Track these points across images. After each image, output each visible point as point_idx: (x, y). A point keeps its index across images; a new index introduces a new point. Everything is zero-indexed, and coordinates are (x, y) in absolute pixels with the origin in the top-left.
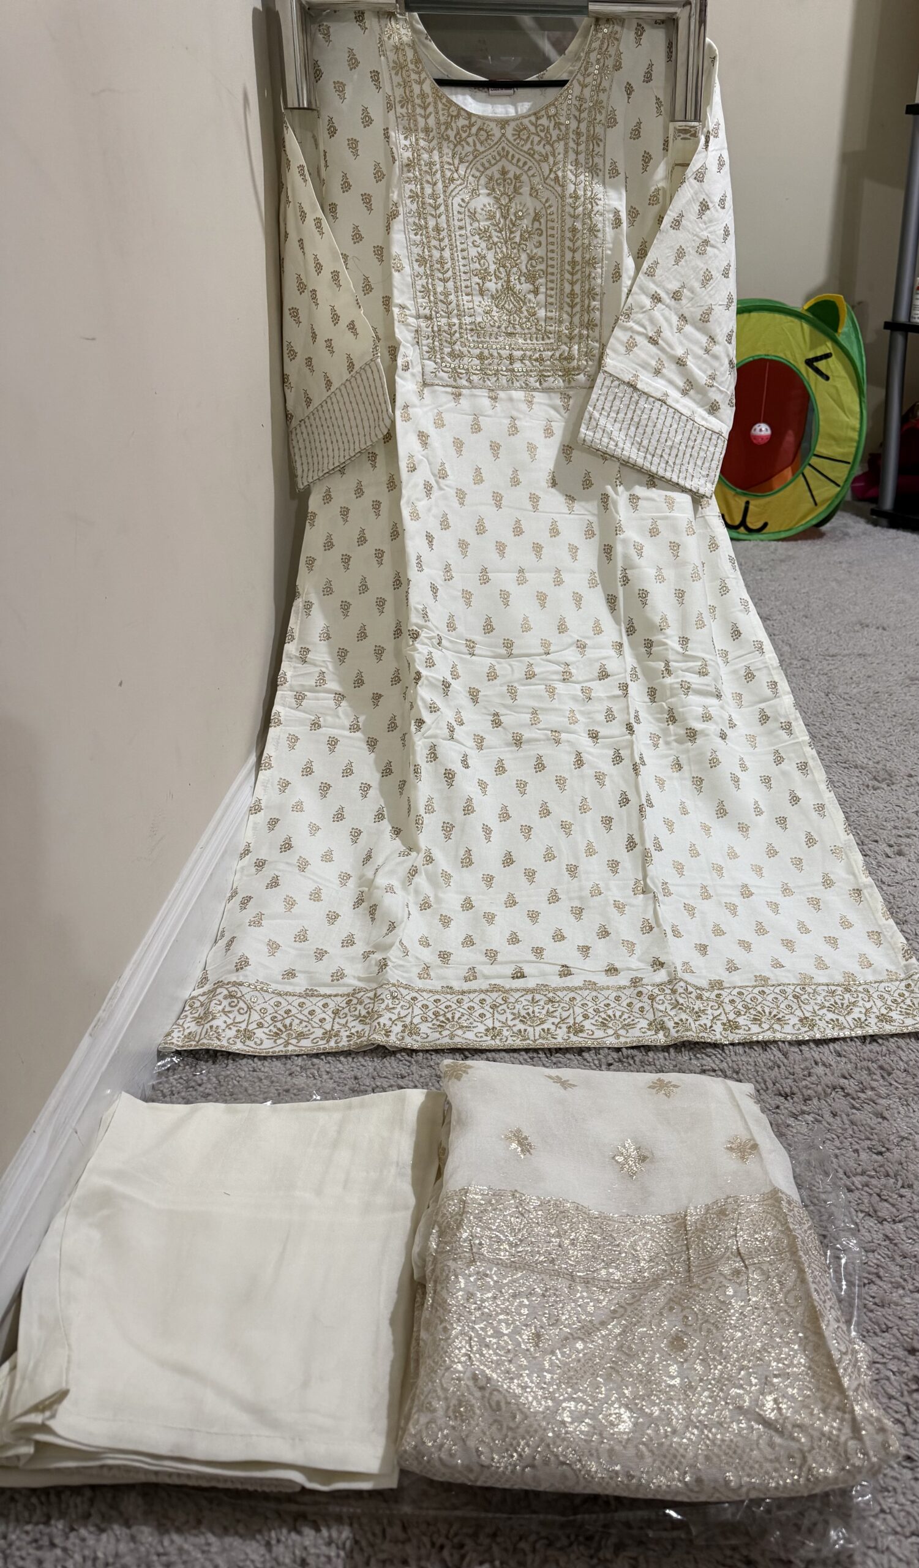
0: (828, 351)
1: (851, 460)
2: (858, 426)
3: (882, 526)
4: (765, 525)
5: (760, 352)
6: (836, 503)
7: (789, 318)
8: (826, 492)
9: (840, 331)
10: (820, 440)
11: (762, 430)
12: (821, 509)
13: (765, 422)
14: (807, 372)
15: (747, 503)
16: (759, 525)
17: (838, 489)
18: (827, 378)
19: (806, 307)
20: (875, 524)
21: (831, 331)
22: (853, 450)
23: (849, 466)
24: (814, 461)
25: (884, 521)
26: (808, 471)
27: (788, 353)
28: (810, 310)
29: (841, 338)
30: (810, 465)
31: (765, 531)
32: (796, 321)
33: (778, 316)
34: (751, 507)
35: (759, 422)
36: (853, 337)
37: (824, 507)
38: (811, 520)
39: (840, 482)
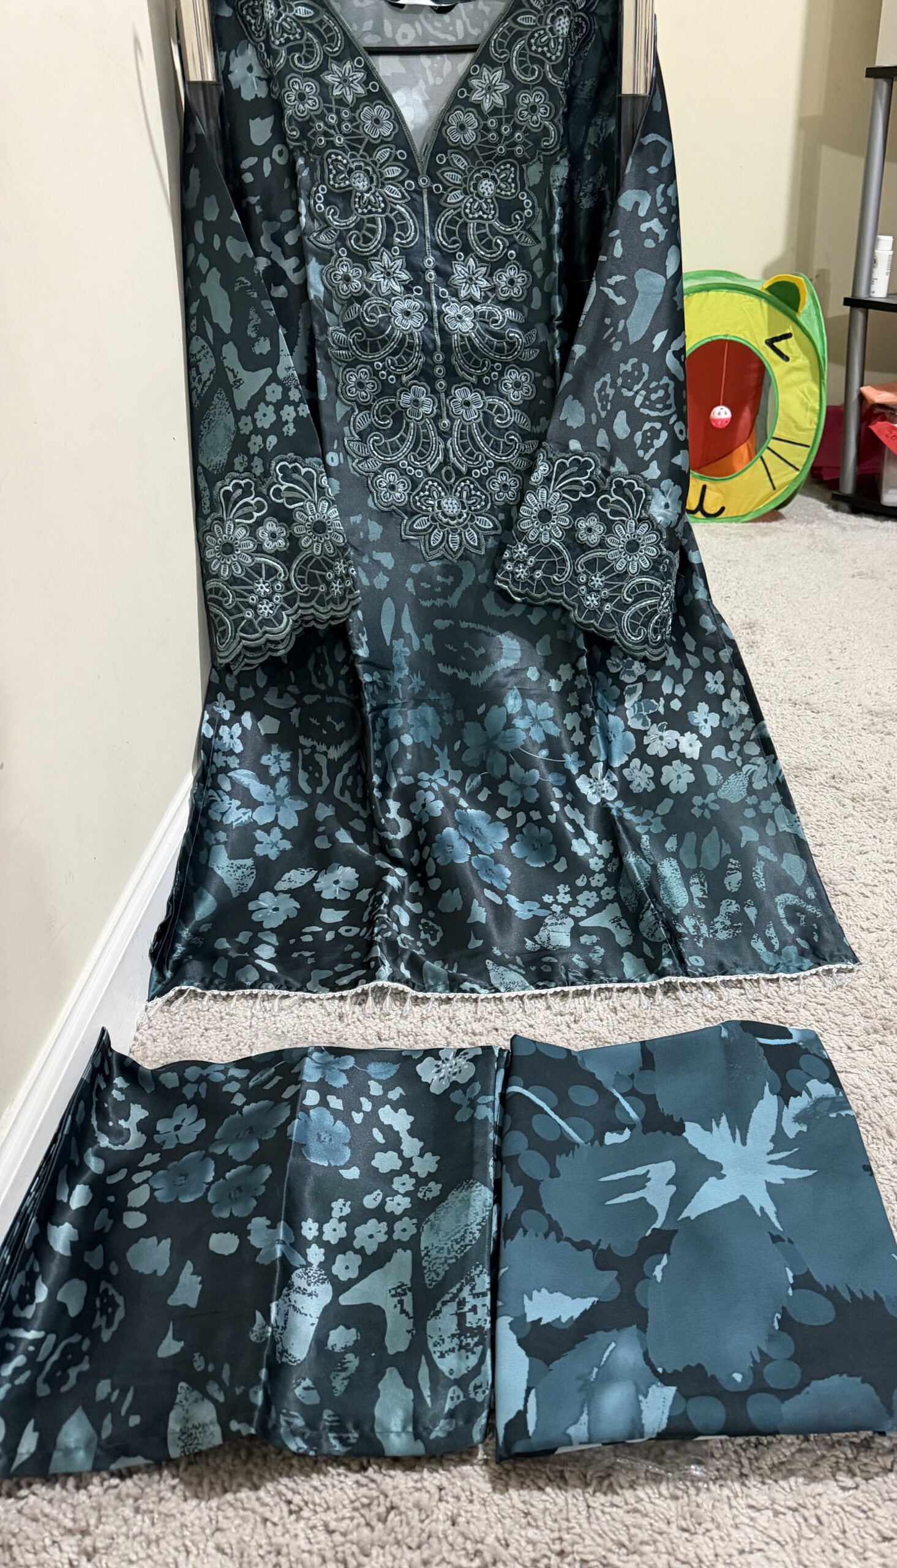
0: (788, 331)
1: (810, 443)
2: (817, 408)
3: (843, 511)
4: (723, 509)
5: (719, 334)
6: (795, 488)
7: (749, 297)
8: (786, 477)
9: (801, 310)
10: (778, 422)
11: (722, 413)
12: (777, 494)
13: (724, 404)
14: (767, 353)
15: (704, 487)
16: (718, 509)
17: (797, 473)
18: (787, 359)
19: (766, 286)
20: (836, 509)
21: (788, 309)
22: (813, 433)
23: (808, 449)
24: (772, 444)
25: (845, 506)
26: (766, 454)
27: (747, 333)
28: (769, 289)
29: (801, 318)
30: (769, 448)
31: (722, 516)
32: (754, 300)
33: (737, 295)
34: (708, 491)
35: (718, 404)
36: (813, 313)
37: (782, 491)
38: (769, 504)
39: (799, 466)
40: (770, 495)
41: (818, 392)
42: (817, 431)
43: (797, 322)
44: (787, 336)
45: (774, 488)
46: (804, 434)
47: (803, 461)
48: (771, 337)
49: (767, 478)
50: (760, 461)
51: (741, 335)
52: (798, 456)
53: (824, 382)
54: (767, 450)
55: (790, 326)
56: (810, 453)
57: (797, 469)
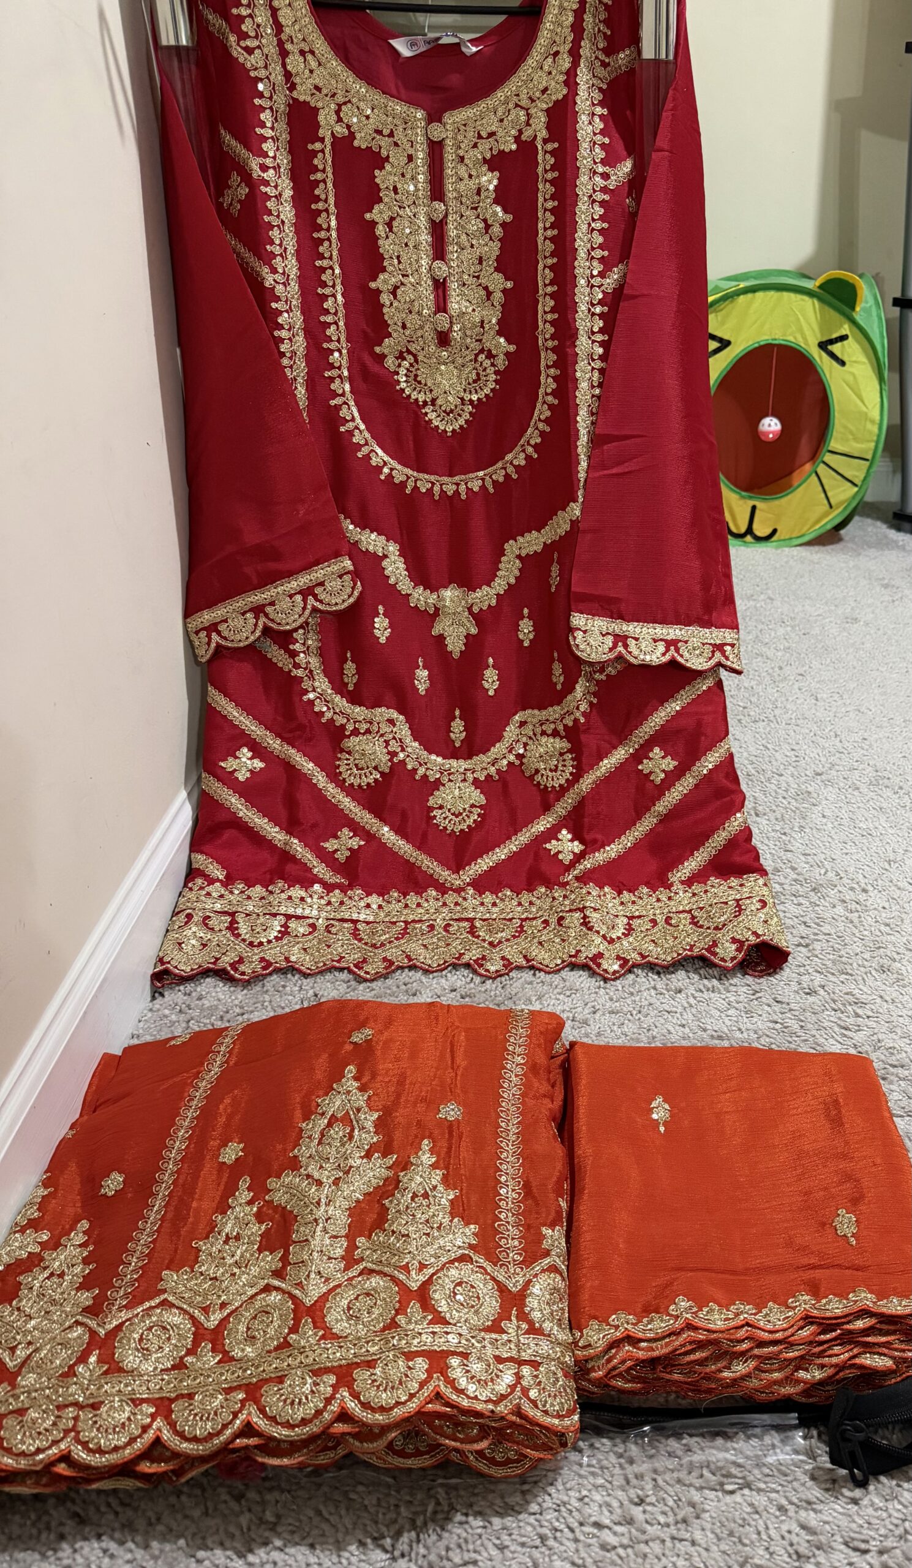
0: (844, 333)
1: (869, 457)
2: (877, 418)
4: (775, 531)
5: (765, 338)
6: (854, 505)
7: (799, 297)
8: (845, 494)
9: (858, 309)
10: (835, 433)
11: (771, 425)
12: (838, 513)
13: (774, 415)
14: (821, 357)
15: (754, 508)
16: (768, 532)
17: (856, 489)
18: (843, 363)
19: (818, 283)
20: (899, 529)
21: (847, 309)
22: (873, 445)
23: (868, 463)
24: (828, 458)
25: (907, 525)
26: (821, 469)
27: (800, 336)
28: (820, 287)
29: (859, 318)
30: (824, 463)
31: (775, 538)
32: (806, 298)
33: (785, 294)
34: (758, 513)
35: (767, 415)
36: (874, 315)
37: (840, 510)
38: (826, 524)
39: (857, 481)
40: (826, 514)
41: (879, 400)
42: (877, 442)
43: (854, 322)
44: (843, 338)
45: (831, 507)
46: (863, 446)
47: (862, 476)
48: (824, 339)
49: (823, 495)
50: (814, 477)
51: (791, 338)
52: (856, 471)
53: (885, 388)
54: (822, 465)
55: (846, 326)
56: (870, 467)
57: (855, 485)
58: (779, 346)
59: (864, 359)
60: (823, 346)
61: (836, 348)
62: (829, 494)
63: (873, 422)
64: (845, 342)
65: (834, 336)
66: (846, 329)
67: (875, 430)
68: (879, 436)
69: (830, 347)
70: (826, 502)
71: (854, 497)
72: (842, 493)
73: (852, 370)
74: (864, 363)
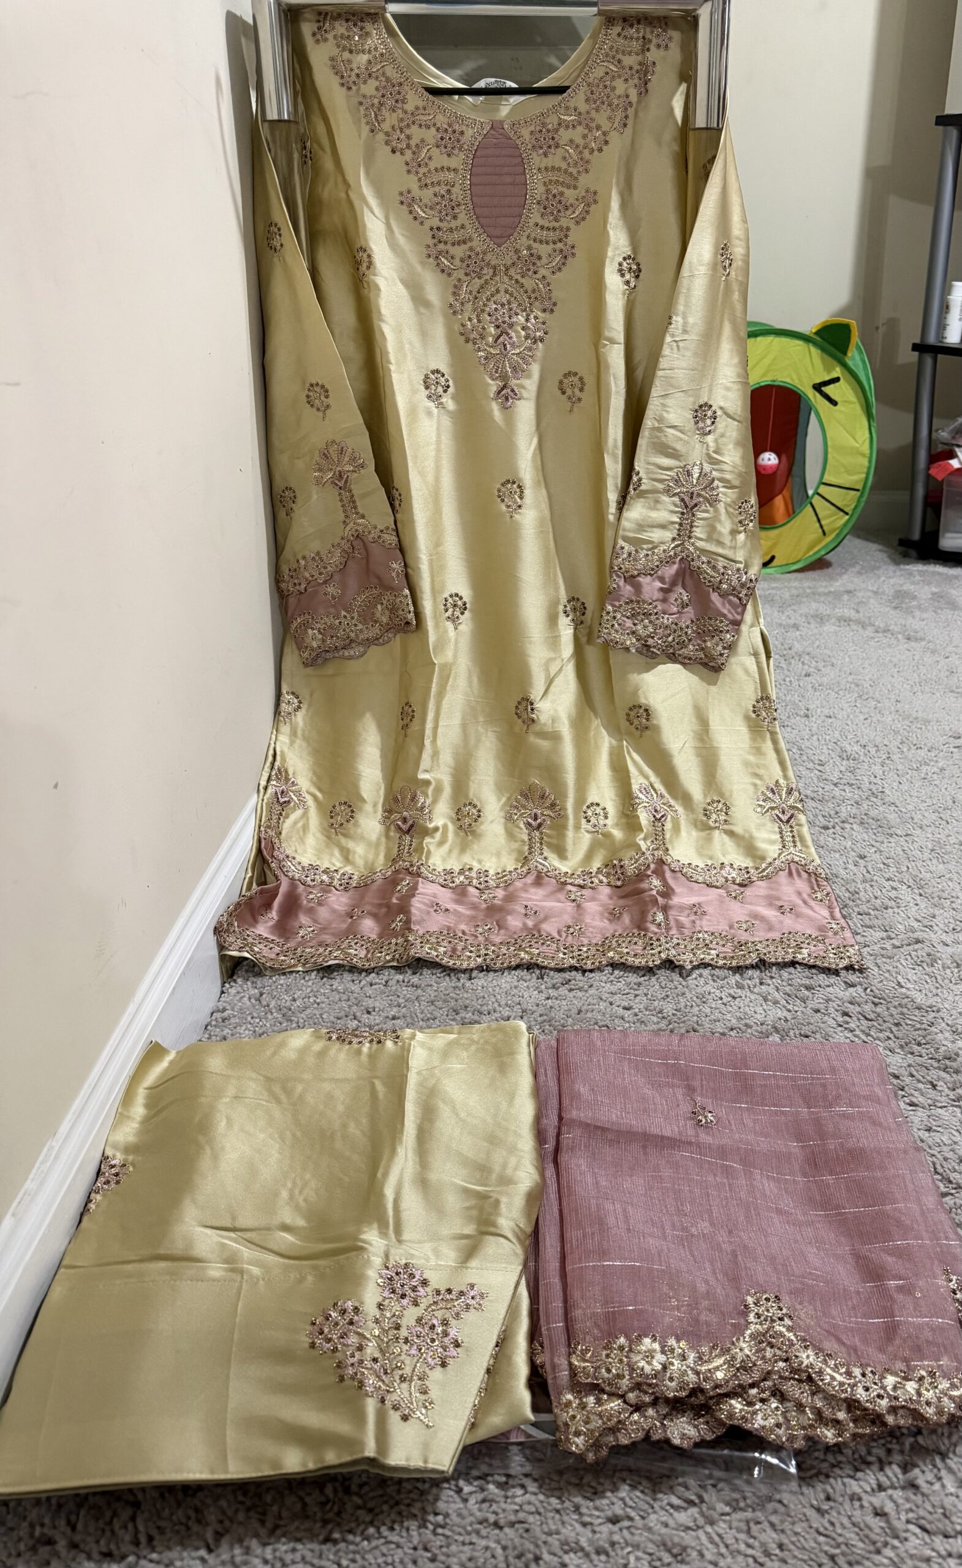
0: (837, 376)
1: (860, 488)
2: (867, 452)
4: (773, 558)
5: (766, 380)
6: (845, 532)
7: (795, 342)
9: (849, 354)
10: (828, 467)
11: (769, 459)
12: (829, 539)
13: (771, 450)
14: (816, 398)
16: (768, 558)
17: (847, 517)
18: (836, 403)
19: (814, 330)
21: (839, 354)
22: (863, 477)
23: (858, 494)
24: (823, 490)
26: (817, 501)
27: (795, 377)
28: (816, 333)
29: (850, 363)
30: (819, 494)
31: (772, 565)
32: (804, 345)
33: (784, 340)
35: (765, 450)
37: (833, 535)
38: (819, 550)
39: (846, 510)
40: (819, 541)
41: (867, 435)
42: (868, 474)
43: (844, 365)
44: (836, 380)
45: (824, 533)
46: (855, 478)
47: (853, 506)
48: (818, 381)
49: (818, 525)
50: (809, 508)
51: (788, 380)
52: (848, 500)
53: (874, 424)
54: (816, 497)
55: (838, 369)
56: (861, 496)
57: (847, 514)
58: (779, 388)
59: (853, 398)
60: (818, 387)
61: (829, 390)
62: (823, 523)
63: (863, 455)
64: (837, 384)
65: (827, 378)
66: (837, 372)
67: (866, 462)
68: (869, 468)
69: (823, 389)
70: (820, 531)
71: (845, 524)
72: (836, 521)
73: (843, 409)
74: (854, 403)
